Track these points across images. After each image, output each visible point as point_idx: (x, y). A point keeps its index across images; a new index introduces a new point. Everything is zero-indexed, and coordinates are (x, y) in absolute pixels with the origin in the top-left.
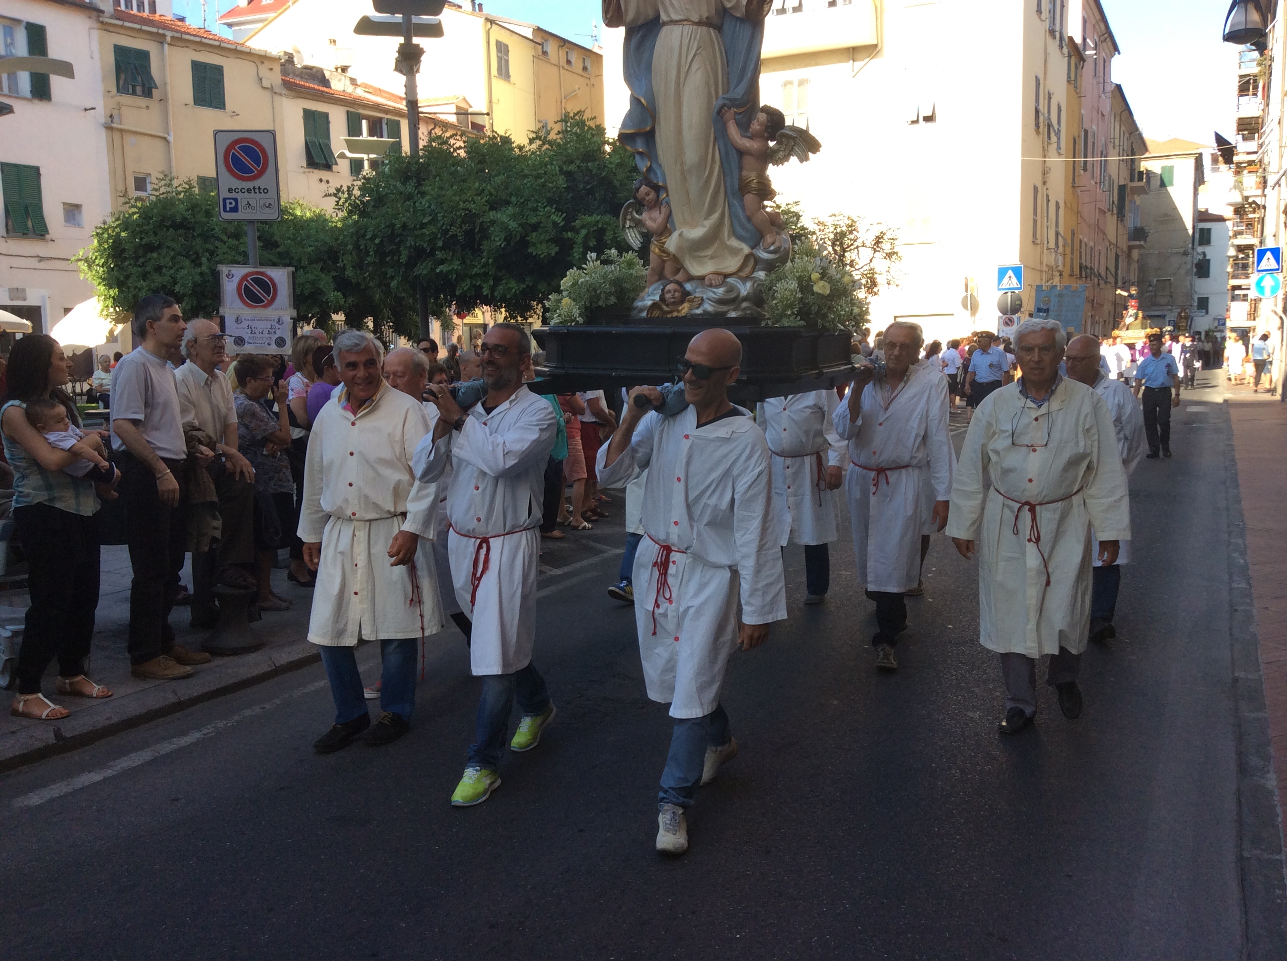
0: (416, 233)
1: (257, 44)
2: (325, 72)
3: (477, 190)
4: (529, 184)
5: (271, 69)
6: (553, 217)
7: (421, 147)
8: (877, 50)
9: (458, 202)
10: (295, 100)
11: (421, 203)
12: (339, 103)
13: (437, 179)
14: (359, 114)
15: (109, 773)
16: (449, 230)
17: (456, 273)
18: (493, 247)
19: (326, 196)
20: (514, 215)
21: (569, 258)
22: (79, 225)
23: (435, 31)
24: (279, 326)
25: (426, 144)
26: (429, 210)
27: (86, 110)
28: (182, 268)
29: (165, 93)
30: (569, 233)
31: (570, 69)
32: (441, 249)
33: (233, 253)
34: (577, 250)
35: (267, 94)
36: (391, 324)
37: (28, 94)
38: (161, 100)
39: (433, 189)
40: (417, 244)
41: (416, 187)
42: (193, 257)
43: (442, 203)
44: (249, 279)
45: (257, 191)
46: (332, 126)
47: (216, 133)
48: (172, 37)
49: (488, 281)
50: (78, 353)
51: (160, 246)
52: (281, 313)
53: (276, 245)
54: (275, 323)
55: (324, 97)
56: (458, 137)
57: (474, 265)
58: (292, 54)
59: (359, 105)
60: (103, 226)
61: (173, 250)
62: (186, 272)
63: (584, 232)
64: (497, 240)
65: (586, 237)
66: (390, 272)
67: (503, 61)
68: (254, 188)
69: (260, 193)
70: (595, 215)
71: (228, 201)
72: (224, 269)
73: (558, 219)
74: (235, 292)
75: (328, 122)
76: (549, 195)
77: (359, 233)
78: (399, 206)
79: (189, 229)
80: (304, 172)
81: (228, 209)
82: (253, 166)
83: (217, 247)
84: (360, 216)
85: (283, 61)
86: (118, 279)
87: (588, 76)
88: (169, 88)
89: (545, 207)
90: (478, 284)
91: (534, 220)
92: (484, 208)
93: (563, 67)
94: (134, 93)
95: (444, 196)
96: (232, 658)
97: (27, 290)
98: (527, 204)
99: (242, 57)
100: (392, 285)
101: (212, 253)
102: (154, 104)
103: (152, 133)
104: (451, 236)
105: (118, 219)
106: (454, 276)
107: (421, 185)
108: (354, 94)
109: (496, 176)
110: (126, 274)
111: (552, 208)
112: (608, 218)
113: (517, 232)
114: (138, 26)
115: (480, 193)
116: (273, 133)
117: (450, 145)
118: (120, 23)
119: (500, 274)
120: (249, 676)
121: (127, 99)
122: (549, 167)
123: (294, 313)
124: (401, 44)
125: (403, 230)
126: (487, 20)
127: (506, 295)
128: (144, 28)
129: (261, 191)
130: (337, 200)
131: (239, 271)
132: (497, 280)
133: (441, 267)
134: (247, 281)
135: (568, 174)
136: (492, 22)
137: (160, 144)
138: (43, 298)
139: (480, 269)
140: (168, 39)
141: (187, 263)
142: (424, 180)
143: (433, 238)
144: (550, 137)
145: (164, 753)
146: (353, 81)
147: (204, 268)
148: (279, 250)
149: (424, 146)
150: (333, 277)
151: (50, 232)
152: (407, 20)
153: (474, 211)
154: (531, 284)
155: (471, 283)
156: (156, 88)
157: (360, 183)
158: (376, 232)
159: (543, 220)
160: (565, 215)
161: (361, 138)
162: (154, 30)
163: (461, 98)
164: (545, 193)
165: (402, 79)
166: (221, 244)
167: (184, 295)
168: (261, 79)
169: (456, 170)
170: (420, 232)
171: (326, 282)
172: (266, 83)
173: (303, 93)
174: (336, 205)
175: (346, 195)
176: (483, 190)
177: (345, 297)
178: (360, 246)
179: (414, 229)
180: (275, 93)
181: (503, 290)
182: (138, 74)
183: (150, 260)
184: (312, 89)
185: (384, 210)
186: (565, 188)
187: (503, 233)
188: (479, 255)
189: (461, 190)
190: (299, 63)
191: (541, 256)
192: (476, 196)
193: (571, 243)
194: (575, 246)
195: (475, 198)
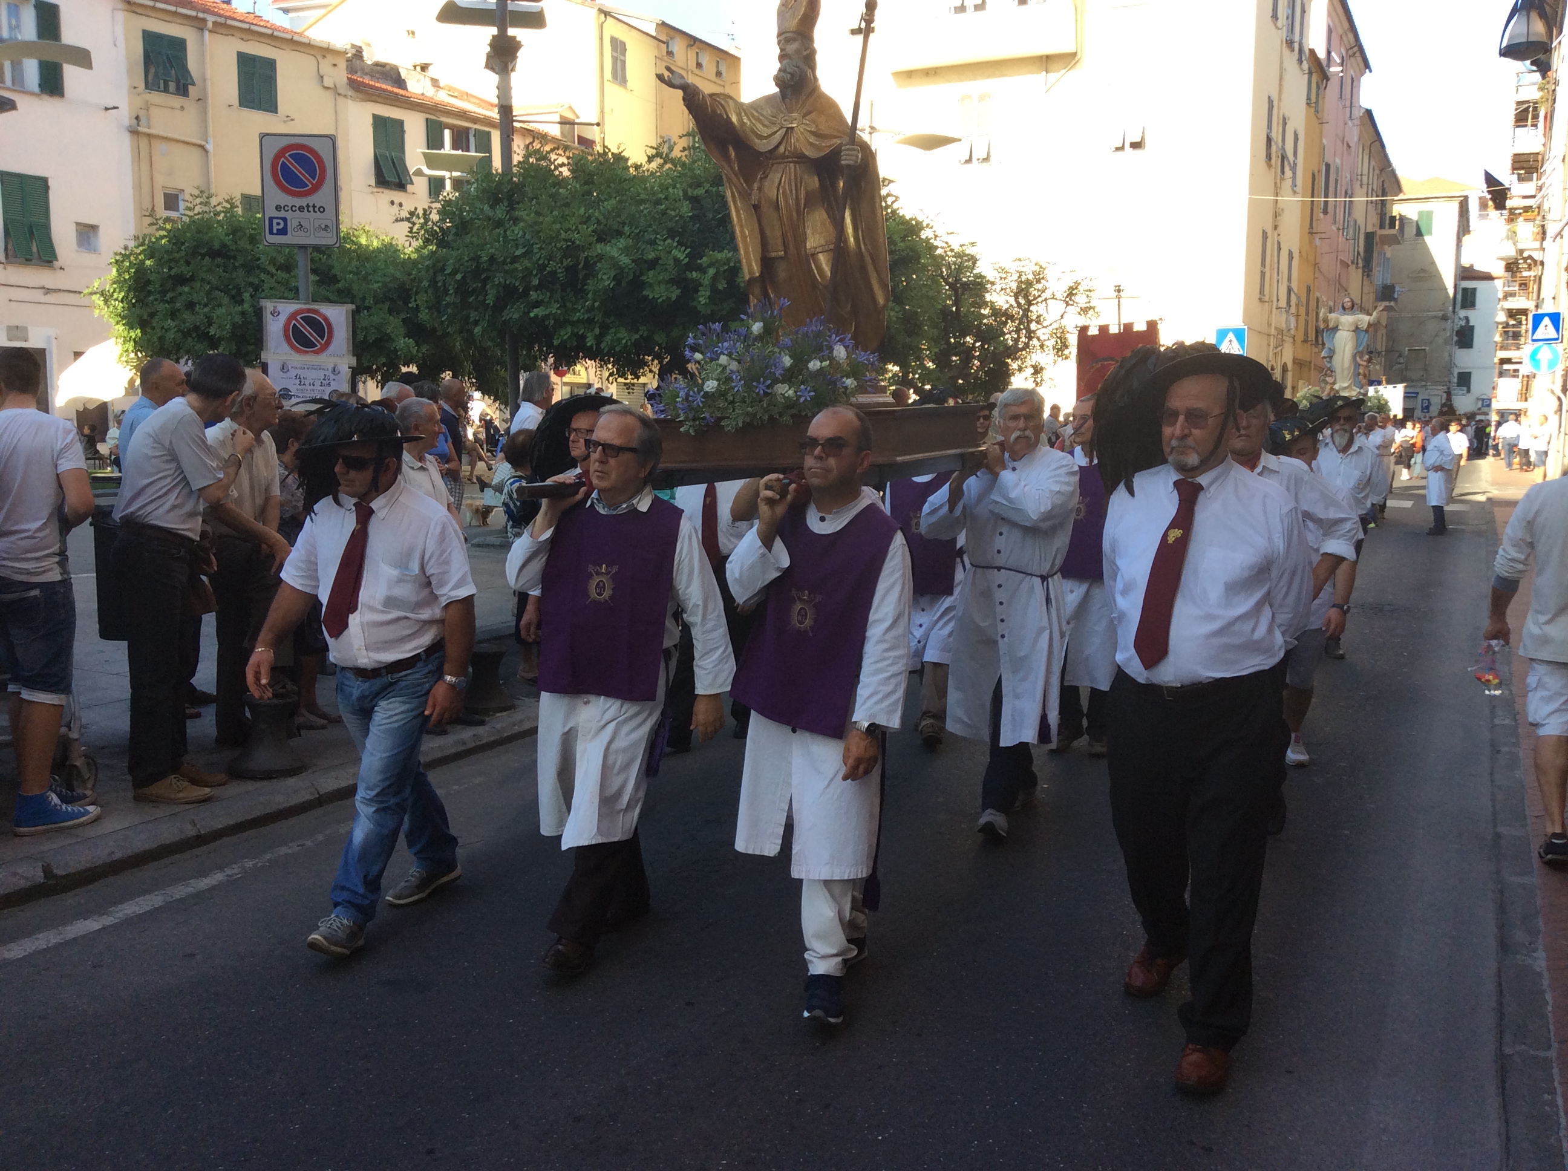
1: (318, 35)
2: (400, 70)
3: (583, 217)
4: (645, 212)
5: (335, 65)
7: (515, 162)
8: (1076, 59)
9: (559, 231)
10: (364, 103)
11: (513, 231)
12: (419, 108)
13: (534, 202)
14: (441, 123)
15: (107, 921)
16: (544, 266)
17: (555, 319)
18: (600, 287)
19: (397, 220)
20: (627, 248)
21: (694, 303)
22: (94, 250)
23: (535, 20)
24: (334, 377)
25: (521, 160)
26: (522, 241)
27: (107, 109)
28: (220, 305)
29: (205, 89)
30: (694, 273)
31: (700, 74)
32: (537, 288)
33: (282, 289)
34: (703, 293)
35: (329, 95)
36: (474, 381)
37: (36, 88)
38: (199, 99)
39: (527, 215)
40: (508, 282)
41: (508, 212)
42: (233, 292)
43: (538, 232)
44: (298, 317)
45: (311, 209)
46: (407, 137)
47: (263, 136)
48: (215, 23)
49: (593, 330)
50: (91, 407)
51: (192, 279)
52: (335, 360)
53: (334, 280)
54: (329, 373)
55: (398, 100)
56: (560, 152)
57: (575, 309)
58: (361, 47)
59: (441, 111)
60: (123, 252)
61: (209, 283)
62: (224, 311)
63: (712, 271)
64: (605, 280)
65: (715, 278)
66: (474, 316)
67: (619, 63)
68: (308, 206)
69: (315, 211)
70: (726, 251)
71: (275, 221)
72: (268, 305)
73: (680, 254)
74: (281, 333)
75: (403, 132)
76: (670, 225)
77: (436, 266)
78: (486, 234)
79: (229, 258)
80: (372, 193)
81: (275, 231)
82: (308, 180)
83: (263, 281)
84: (438, 247)
85: (349, 55)
86: (141, 317)
87: (722, 83)
88: (209, 83)
89: (665, 240)
90: (580, 333)
91: (651, 256)
92: (590, 239)
94: (166, 90)
95: (542, 223)
96: (265, 783)
97: (29, 328)
98: (643, 235)
99: (299, 48)
100: (476, 331)
101: (256, 289)
102: (189, 103)
103: (188, 139)
104: (549, 272)
105: (142, 244)
106: (552, 322)
107: (513, 209)
108: (435, 98)
109: (606, 200)
110: (149, 310)
111: (673, 240)
113: (630, 269)
114: (172, 8)
115: (586, 220)
116: (332, 139)
117: (550, 160)
118: (150, 4)
119: (608, 321)
120: (288, 805)
121: (157, 97)
122: (671, 190)
123: (353, 361)
124: (493, 36)
125: (491, 265)
126: (601, 11)
127: (614, 347)
128: (180, 8)
129: (317, 209)
130: (411, 225)
131: (287, 308)
132: (605, 328)
133: (535, 310)
134: (297, 320)
135: (695, 200)
136: (607, 14)
137: (195, 154)
138: (49, 338)
139: (583, 314)
140: (210, 25)
141: (226, 300)
142: (518, 203)
143: (528, 274)
144: (673, 155)
145: (178, 897)
146: (435, 82)
147: (246, 306)
148: (340, 285)
149: (519, 162)
150: (403, 320)
151: (59, 257)
152: (502, 5)
153: (578, 242)
154: (645, 335)
155: (573, 331)
156: (193, 84)
157: (439, 206)
158: (457, 266)
159: (663, 255)
160: (689, 250)
161: (442, 151)
162: (193, 13)
163: (567, 106)
164: (666, 222)
165: (494, 78)
166: (269, 277)
167: (220, 339)
168: (322, 77)
169: (557, 191)
170: (512, 267)
171: (394, 326)
172: (328, 82)
173: (373, 95)
174: (409, 232)
175: (422, 221)
176: (589, 217)
177: (418, 344)
178: (437, 282)
179: (504, 262)
180: (339, 94)
181: (612, 341)
182: (172, 66)
183: (180, 294)
184: (385, 90)
185: (467, 239)
186: (691, 217)
187: (613, 270)
188: (582, 298)
189: (562, 217)
190: (369, 58)
191: (659, 301)
192: (580, 223)
193: (696, 286)
194: (700, 289)
195: (580, 226)
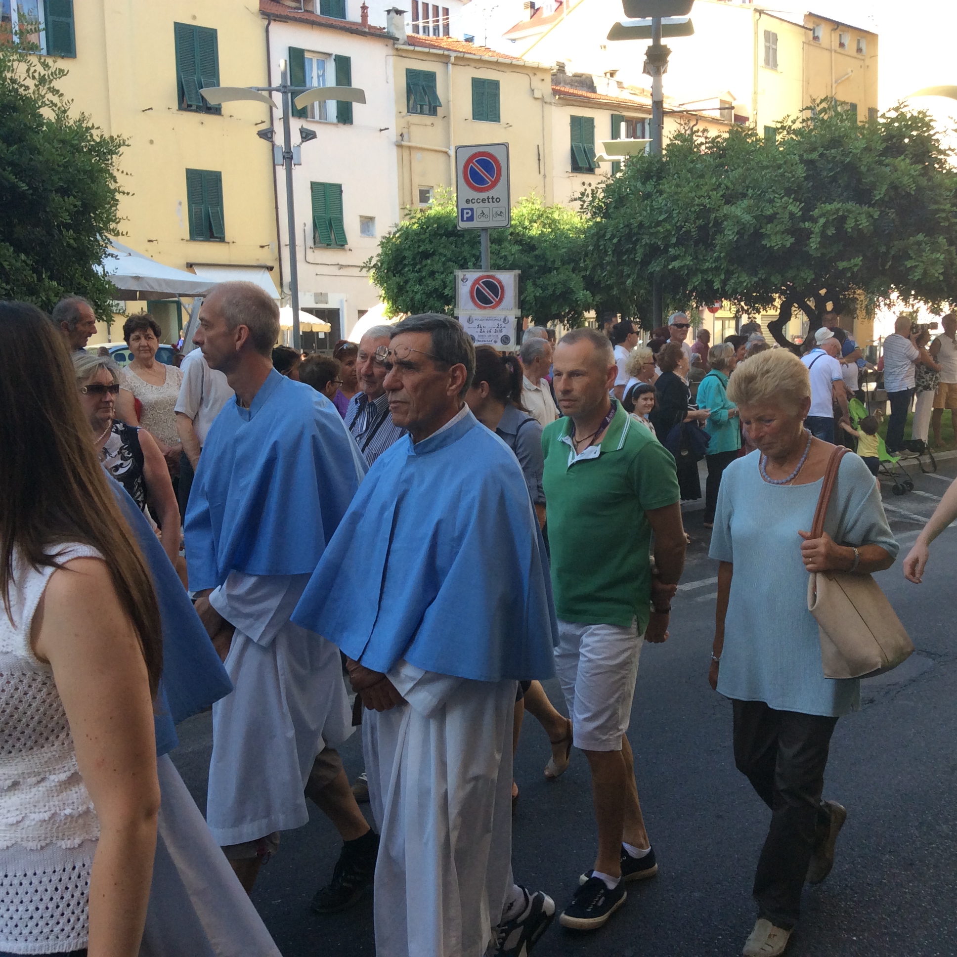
0: (651, 231)
1: (531, 60)
2: (593, 78)
3: (714, 185)
5: (543, 80)
6: (791, 207)
7: (664, 146)
9: (693, 199)
10: (564, 108)
11: (658, 201)
12: (605, 107)
13: (675, 177)
14: (620, 117)
16: (681, 227)
17: (688, 269)
18: (726, 241)
20: (749, 206)
21: (804, 249)
22: (372, 235)
23: (685, 29)
24: (505, 325)
25: (669, 142)
26: (665, 208)
27: (381, 130)
29: (448, 110)
30: (806, 223)
31: (842, 52)
32: (675, 245)
34: (814, 239)
35: (539, 103)
36: (638, 320)
37: (335, 120)
38: (444, 117)
39: (670, 187)
40: (652, 242)
41: (655, 188)
42: (461, 262)
43: (678, 200)
44: (480, 282)
46: (596, 130)
48: (456, 58)
49: (720, 275)
51: (433, 254)
52: (506, 312)
53: (533, 248)
54: (501, 323)
55: (589, 102)
56: (700, 134)
57: (705, 260)
58: (564, 64)
59: (623, 107)
60: (388, 236)
63: (822, 221)
64: (730, 234)
65: (825, 226)
66: (626, 270)
67: (771, 51)
68: (488, 198)
69: (493, 202)
70: (835, 203)
72: (460, 274)
73: (795, 208)
75: (593, 127)
76: (787, 185)
77: (599, 234)
78: (637, 205)
80: (569, 177)
81: (465, 219)
82: (488, 178)
84: (602, 218)
85: (555, 71)
86: (398, 284)
87: (863, 58)
88: (451, 104)
89: (782, 198)
90: (710, 277)
91: (769, 212)
92: (719, 203)
93: (835, 51)
94: (422, 112)
95: (680, 193)
97: (330, 295)
98: (764, 195)
99: (517, 70)
100: (628, 282)
102: (437, 120)
103: (436, 148)
104: (685, 232)
105: (398, 231)
106: (686, 272)
107: (659, 184)
108: (620, 97)
109: (735, 169)
110: (405, 278)
111: (789, 197)
112: (850, 205)
113: (751, 224)
114: (427, 50)
115: (717, 187)
116: (506, 146)
117: (691, 142)
118: (411, 48)
119: (732, 268)
121: (416, 118)
122: (788, 157)
123: (518, 313)
124: (649, 47)
125: (640, 229)
126: (756, 10)
127: (737, 288)
128: (432, 51)
129: (494, 200)
130: (582, 203)
131: (472, 275)
132: (729, 274)
133: (673, 263)
134: (479, 284)
135: (810, 163)
136: (761, 12)
137: (442, 158)
138: (341, 301)
139: (712, 263)
140: (452, 59)
142: (663, 179)
143: (668, 234)
144: (794, 127)
146: (618, 82)
149: (668, 145)
150: (583, 277)
151: (348, 241)
152: (657, 22)
153: (708, 206)
154: (763, 277)
155: (702, 277)
156: (441, 106)
157: (604, 186)
158: (614, 233)
159: (780, 211)
160: (803, 204)
161: (618, 140)
162: (440, 52)
163: (726, 92)
164: (783, 183)
165: (648, 80)
168: (533, 90)
169: (694, 168)
170: (655, 230)
171: (576, 282)
172: (537, 94)
173: (570, 100)
174: (581, 209)
175: (590, 198)
176: (720, 184)
177: (593, 295)
178: (600, 246)
179: (650, 227)
180: (546, 103)
181: (735, 283)
182: (425, 95)
183: (425, 266)
184: (580, 96)
185: (623, 210)
186: (805, 177)
187: (736, 227)
188: (711, 250)
189: (697, 186)
190: (570, 71)
191: (775, 248)
192: (712, 191)
193: (808, 233)
194: (812, 236)
195: (711, 193)
